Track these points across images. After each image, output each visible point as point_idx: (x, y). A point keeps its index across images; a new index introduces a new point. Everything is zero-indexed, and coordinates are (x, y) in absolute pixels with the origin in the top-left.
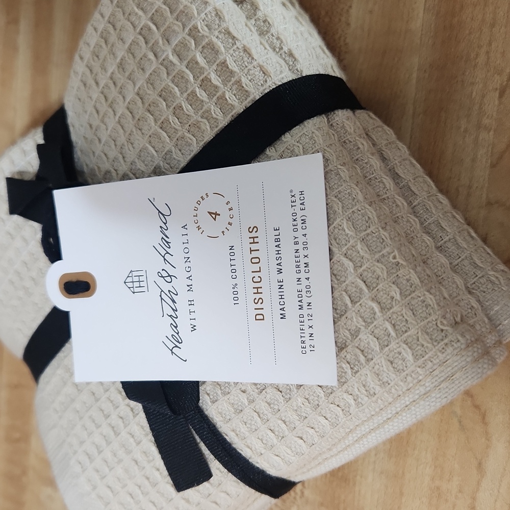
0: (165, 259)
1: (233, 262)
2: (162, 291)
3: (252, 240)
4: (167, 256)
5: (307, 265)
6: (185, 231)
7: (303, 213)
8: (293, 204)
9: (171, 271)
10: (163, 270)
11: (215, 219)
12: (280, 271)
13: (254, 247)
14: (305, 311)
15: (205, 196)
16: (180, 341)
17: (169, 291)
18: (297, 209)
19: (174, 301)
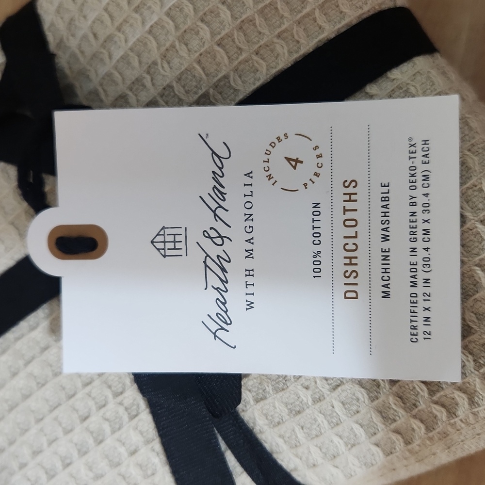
0: (215, 215)
1: (316, 224)
2: (208, 255)
3: (347, 197)
4: (219, 212)
5: (426, 232)
6: (248, 180)
7: (426, 167)
8: (413, 155)
9: (223, 230)
10: (211, 228)
11: (295, 168)
12: (386, 238)
13: (349, 206)
14: (420, 290)
15: (282, 137)
16: (229, 322)
17: (218, 256)
18: (418, 162)
19: (223, 270)
